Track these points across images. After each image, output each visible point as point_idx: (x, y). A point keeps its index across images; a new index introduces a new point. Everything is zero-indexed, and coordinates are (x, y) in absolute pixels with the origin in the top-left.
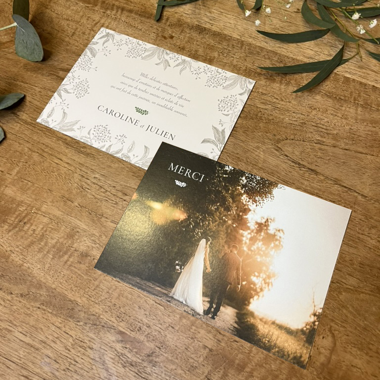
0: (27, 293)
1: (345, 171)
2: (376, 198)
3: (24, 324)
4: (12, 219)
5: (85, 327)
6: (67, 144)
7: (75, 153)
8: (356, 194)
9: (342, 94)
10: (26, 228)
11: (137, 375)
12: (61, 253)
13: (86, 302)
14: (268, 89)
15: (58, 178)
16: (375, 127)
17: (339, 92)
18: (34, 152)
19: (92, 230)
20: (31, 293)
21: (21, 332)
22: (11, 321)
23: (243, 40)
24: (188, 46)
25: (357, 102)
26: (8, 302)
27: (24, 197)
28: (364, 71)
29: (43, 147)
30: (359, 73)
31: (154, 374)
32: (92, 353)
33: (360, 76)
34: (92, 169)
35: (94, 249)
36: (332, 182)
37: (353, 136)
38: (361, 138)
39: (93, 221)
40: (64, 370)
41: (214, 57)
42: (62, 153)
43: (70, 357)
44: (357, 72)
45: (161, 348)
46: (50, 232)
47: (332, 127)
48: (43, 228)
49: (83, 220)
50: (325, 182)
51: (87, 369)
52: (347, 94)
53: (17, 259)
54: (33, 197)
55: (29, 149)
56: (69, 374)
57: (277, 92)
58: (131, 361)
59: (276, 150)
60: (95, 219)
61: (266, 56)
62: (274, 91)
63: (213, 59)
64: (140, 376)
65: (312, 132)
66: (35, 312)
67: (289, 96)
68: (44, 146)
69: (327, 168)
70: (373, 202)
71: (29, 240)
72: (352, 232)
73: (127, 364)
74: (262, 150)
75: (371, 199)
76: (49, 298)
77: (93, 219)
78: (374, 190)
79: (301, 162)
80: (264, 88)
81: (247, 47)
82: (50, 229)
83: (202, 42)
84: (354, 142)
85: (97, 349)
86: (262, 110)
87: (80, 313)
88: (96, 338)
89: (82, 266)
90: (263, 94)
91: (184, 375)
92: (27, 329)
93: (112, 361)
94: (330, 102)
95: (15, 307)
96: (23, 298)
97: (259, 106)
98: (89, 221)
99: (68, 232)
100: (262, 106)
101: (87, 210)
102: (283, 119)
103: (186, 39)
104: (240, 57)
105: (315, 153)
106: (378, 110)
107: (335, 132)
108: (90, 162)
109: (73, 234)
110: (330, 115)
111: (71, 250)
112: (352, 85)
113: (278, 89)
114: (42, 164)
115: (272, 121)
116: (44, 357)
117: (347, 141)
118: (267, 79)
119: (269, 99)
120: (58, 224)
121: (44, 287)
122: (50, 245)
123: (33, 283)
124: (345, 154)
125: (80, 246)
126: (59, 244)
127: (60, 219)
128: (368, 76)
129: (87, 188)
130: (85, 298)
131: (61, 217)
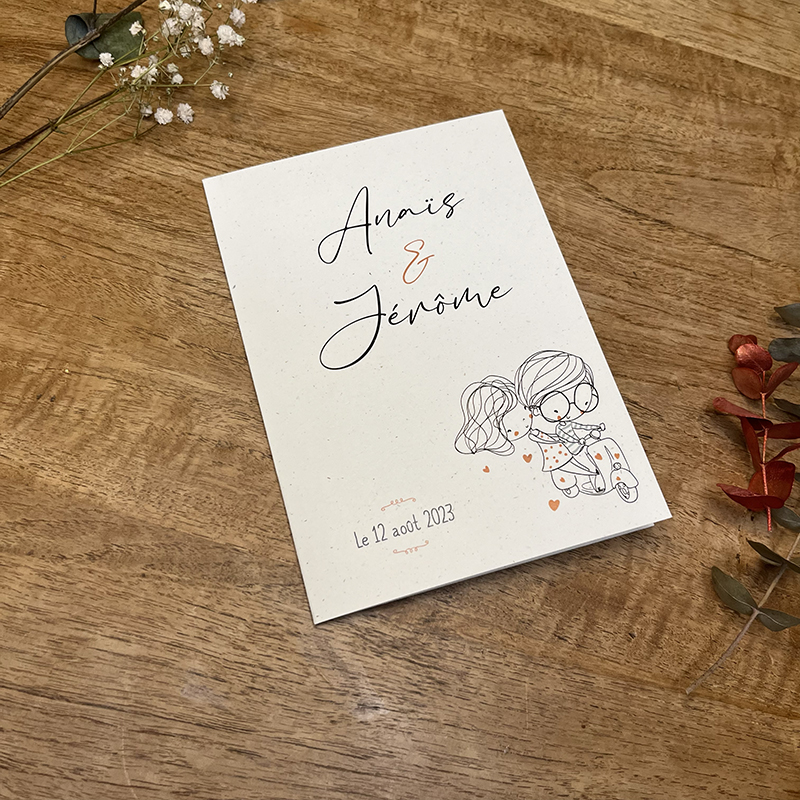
0: (103, 549)
1: (721, 219)
2: (785, 261)
3: (114, 618)
4: (15, 394)
5: (270, 595)
6: (117, 213)
7: (143, 231)
8: (751, 259)
9: (684, 77)
10: (59, 409)
11: (409, 664)
12: (167, 451)
13: (258, 542)
14: (542, 75)
15: (113, 288)
16: (755, 136)
17: (678, 74)
18: (33, 237)
19: (231, 392)
20: (115, 548)
21: (112, 637)
22: (77, 617)
25: (713, 91)
26: (58, 578)
27: (33, 341)
28: (713, 34)
29: (54, 224)
30: (705, 38)
31: (448, 654)
32: (299, 642)
33: (709, 44)
34: (195, 263)
35: (246, 431)
36: (703, 242)
37: (721, 153)
38: (736, 158)
39: (228, 373)
40: (243, 693)
41: (416, 12)
42: (107, 235)
43: (250, 662)
44: (702, 37)
45: (449, 600)
46: (125, 409)
47: (679, 139)
48: (104, 405)
49: (201, 374)
50: (691, 242)
51: (297, 678)
52: (692, 77)
53: (56, 481)
54: (59, 337)
55: (17, 231)
56: (256, 698)
57: (561, 79)
58: (391, 639)
59: (587, 190)
60: (232, 367)
61: (524, 10)
62: (556, 77)
63: (415, 17)
64: (419, 664)
65: (645, 153)
66: (135, 587)
67: (585, 86)
68: (57, 222)
69: (689, 216)
70: (783, 268)
71: (76, 435)
72: (759, 326)
73: (385, 648)
74: (559, 193)
75: (777, 264)
76: (163, 551)
77: (227, 369)
78: (779, 248)
79: (639, 210)
80: (534, 72)
82: (122, 404)
84: (725, 165)
85: (308, 633)
86: (540, 116)
87: (248, 569)
89: (229, 471)
90: (534, 84)
91: (510, 642)
92: (126, 627)
93: (350, 648)
94: (665, 96)
95: (81, 586)
96: (97, 562)
97: (533, 108)
98: (217, 374)
99: (171, 403)
100: (538, 108)
101: (206, 350)
102: (585, 131)
104: (470, 12)
105: (660, 191)
106: (754, 104)
107: (688, 149)
108: (184, 248)
109: (183, 406)
110: (671, 119)
111: (190, 442)
112: (697, 60)
113: (561, 73)
114: (63, 263)
115: (565, 135)
116: (187, 676)
117: (712, 164)
118: (535, 54)
119: (550, 93)
120: (141, 390)
121: (143, 530)
122: (133, 437)
123: (113, 526)
124: (715, 188)
125: (209, 430)
126: (155, 432)
127: (143, 378)
128: (723, 43)
129: (193, 305)
130: (250, 535)
131: (145, 374)
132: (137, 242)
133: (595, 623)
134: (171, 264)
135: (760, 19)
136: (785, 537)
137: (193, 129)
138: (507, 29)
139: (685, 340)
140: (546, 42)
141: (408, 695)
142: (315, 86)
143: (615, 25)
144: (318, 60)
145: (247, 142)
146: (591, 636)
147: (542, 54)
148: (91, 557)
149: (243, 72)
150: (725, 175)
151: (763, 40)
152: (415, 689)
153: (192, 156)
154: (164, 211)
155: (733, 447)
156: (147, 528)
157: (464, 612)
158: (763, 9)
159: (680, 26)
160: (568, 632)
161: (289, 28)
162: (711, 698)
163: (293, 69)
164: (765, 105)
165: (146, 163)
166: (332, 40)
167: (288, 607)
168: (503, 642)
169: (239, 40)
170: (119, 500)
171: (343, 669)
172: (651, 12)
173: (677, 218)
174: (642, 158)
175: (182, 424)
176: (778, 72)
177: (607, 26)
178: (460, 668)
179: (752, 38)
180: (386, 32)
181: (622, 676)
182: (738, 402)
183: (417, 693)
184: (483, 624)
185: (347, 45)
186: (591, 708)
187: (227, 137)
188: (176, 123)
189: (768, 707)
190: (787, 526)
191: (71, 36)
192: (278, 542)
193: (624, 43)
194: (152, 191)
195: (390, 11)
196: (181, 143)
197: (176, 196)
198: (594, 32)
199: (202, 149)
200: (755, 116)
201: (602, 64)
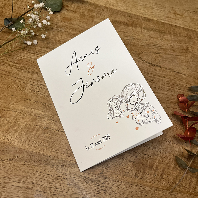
0: (13, 157)
1: (174, 65)
2: (190, 75)
3: (16, 176)
5: (58, 168)
6: (17, 68)
7: (24, 73)
8: (182, 75)
9: (162, 30)
10: (2, 120)
11: (97, 186)
12: (31, 130)
13: (55, 154)
14: (127, 30)
15: (17, 88)
16: (181, 44)
17: (161, 29)
19: (47, 114)
20: (16, 157)
21: (16, 182)
22: (6, 177)
23: (107, 6)
24: (78, 11)
25: (170, 33)
26: (1, 166)
28: (169, 19)
31: (107, 183)
32: (66, 181)
33: (168, 21)
34: (38, 80)
35: (51, 124)
36: (169, 71)
37: (173, 48)
38: (177, 49)
39: (47, 109)
40: (51, 196)
41: (94, 15)
42: (15, 74)
43: (53, 187)
44: (166, 20)
45: (106, 168)
47: (162, 45)
48: (14, 118)
49: (40, 109)
50: (166, 71)
51: (66, 191)
52: (165, 29)
53: (1, 139)
54: (2, 101)
56: (55, 197)
58: (91, 179)
59: (139, 59)
60: (48, 107)
61: (122, 14)
62: (130, 30)
63: (94, 17)
64: (99, 186)
65: (153, 49)
66: (22, 167)
67: (138, 32)
68: (2, 71)
69: (165, 64)
70: (190, 77)
71: (6, 127)
72: (184, 92)
73: (89, 181)
75: (188, 76)
76: (30, 157)
78: (189, 72)
79: (153, 63)
80: (125, 29)
81: (110, 10)
82: (19, 118)
83: (85, 9)
84: (174, 51)
85: (69, 178)
86: (126, 40)
87: (52, 161)
88: (66, 172)
89: (46, 135)
90: (125, 32)
91: (123, 179)
92: (19, 179)
93: (80, 182)
94: (158, 34)
95: (7, 168)
96: (11, 161)
97: (124, 38)
98: (44, 109)
99: (31, 117)
101: (41, 103)
102: (138, 44)
103: (76, 7)
104: (108, 15)
105: (158, 58)
106: (180, 36)
107: (164, 47)
108: (35, 77)
109: (35, 118)
110: (160, 40)
111: (37, 128)
112: (166, 25)
113: (131, 29)
114: (3, 81)
115: (133, 45)
116: (36, 192)
118: (125, 25)
119: (129, 34)
120: (24, 114)
121: (24, 152)
122: (22, 127)
123: (16, 151)
124: (171, 57)
125: (42, 124)
126: (28, 125)
127: (24, 111)
128: (172, 21)
129: (37, 91)
130: (53, 152)
131: (25, 110)
132: (23, 75)
133: (145, 172)
134: (32, 81)
135: (181, 14)
136: (194, 147)
137: (38, 46)
138: (117, 19)
139: (166, 96)
140: (127, 22)
141: (96, 194)
142: (69, 35)
143: (144, 17)
144: (69, 28)
146: (144, 176)
147: (126, 25)
148: (10, 160)
149: (50, 32)
150: (174, 54)
151: (182, 20)
152: (98, 192)
153: (37, 53)
154: (30, 67)
155: (180, 124)
156: (25, 151)
157: (110, 171)
158: (182, 12)
159: (161, 17)
160: (138, 175)
161: (62, 20)
162: (177, 192)
163: (63, 30)
164: (183, 36)
165: (25, 55)
166: (73, 23)
167: (63, 171)
168: (121, 178)
169: (49, 23)
170: (18, 144)
171: (78, 188)
172: (154, 14)
173: (162, 65)
174: (152, 50)
175: (35, 123)
176: (186, 28)
177: (143, 18)
178: (110, 186)
179: (179, 19)
180: (87, 21)
181: (153, 187)
182: (180, 112)
183: (98, 194)
184: (116, 174)
185: (77, 24)
186: (145, 196)
187: (46, 48)
188: (33, 45)
189: (192, 193)
190: (195, 144)
191: (5, 24)
192: (60, 154)
193: (147, 22)
194: (27, 62)
195: (88, 15)
196: (34, 50)
197: (33, 63)
198: (139, 19)
199: (40, 51)
200: (181, 39)
201: (142, 27)
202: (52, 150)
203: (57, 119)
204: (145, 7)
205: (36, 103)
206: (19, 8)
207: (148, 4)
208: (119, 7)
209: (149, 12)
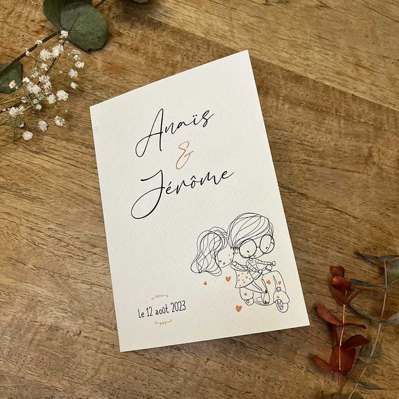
1: (335, 193)
2: (366, 218)
7: (16, 198)
8: (348, 217)
9: (324, 104)
12: (22, 332)
13: (68, 385)
16: (358, 141)
17: (320, 102)
19: (59, 296)
23: (210, 39)
24: (142, 47)
25: (339, 113)
28: (342, 77)
30: (338, 80)
33: (339, 84)
34: (43, 219)
35: (66, 320)
36: (324, 206)
37: (339, 152)
38: (346, 155)
39: (58, 285)
41: (178, 61)
44: (336, 79)
47: (317, 143)
49: (44, 286)
50: (317, 206)
52: (328, 104)
60: (60, 281)
63: (177, 64)
65: (297, 151)
67: (268, 109)
69: (317, 191)
70: (364, 223)
72: (348, 258)
75: (362, 220)
77: (58, 283)
78: (364, 211)
79: (291, 187)
81: (214, 48)
83: (159, 42)
84: (340, 159)
89: (54, 343)
94: (312, 115)
98: (52, 286)
99: (25, 303)
103: (139, 37)
105: (303, 175)
106: (360, 122)
107: (321, 149)
108: (38, 209)
109: (33, 304)
110: (313, 130)
111: (35, 326)
112: (332, 93)
117: (333, 159)
120: (10, 296)
121: (7, 378)
122: (4, 323)
124: (333, 174)
125: (46, 319)
126: (16, 320)
127: (12, 288)
128: (347, 83)
129: (42, 244)
130: (65, 381)
131: (13, 285)
132: (12, 205)
134: (31, 219)
135: (369, 68)
137: (47, 135)
139: (307, 266)
143: (288, 71)
145: (77, 143)
149: (77, 99)
150: (340, 166)
151: (370, 81)
153: (46, 151)
154: (28, 186)
156: (9, 377)
158: (372, 61)
159: (324, 72)
161: (105, 71)
164: (366, 123)
165: (19, 156)
166: (129, 78)
172: (309, 63)
173: (309, 193)
174: (295, 155)
175: (31, 316)
176: (375, 102)
177: (284, 71)
179: (364, 80)
180: (159, 74)
185: (136, 82)
187: (66, 140)
188: (37, 131)
192: (79, 385)
193: (293, 82)
194: (22, 174)
195: (163, 60)
196: (40, 143)
197: (35, 177)
198: (276, 76)
199: (51, 147)
200: (360, 129)
201: (279, 96)
202: (64, 377)
203: (77, 309)
204: (293, 45)
205: (37, 271)
206: (11, 33)
207: (300, 36)
208: (235, 43)
209: (300, 57)
